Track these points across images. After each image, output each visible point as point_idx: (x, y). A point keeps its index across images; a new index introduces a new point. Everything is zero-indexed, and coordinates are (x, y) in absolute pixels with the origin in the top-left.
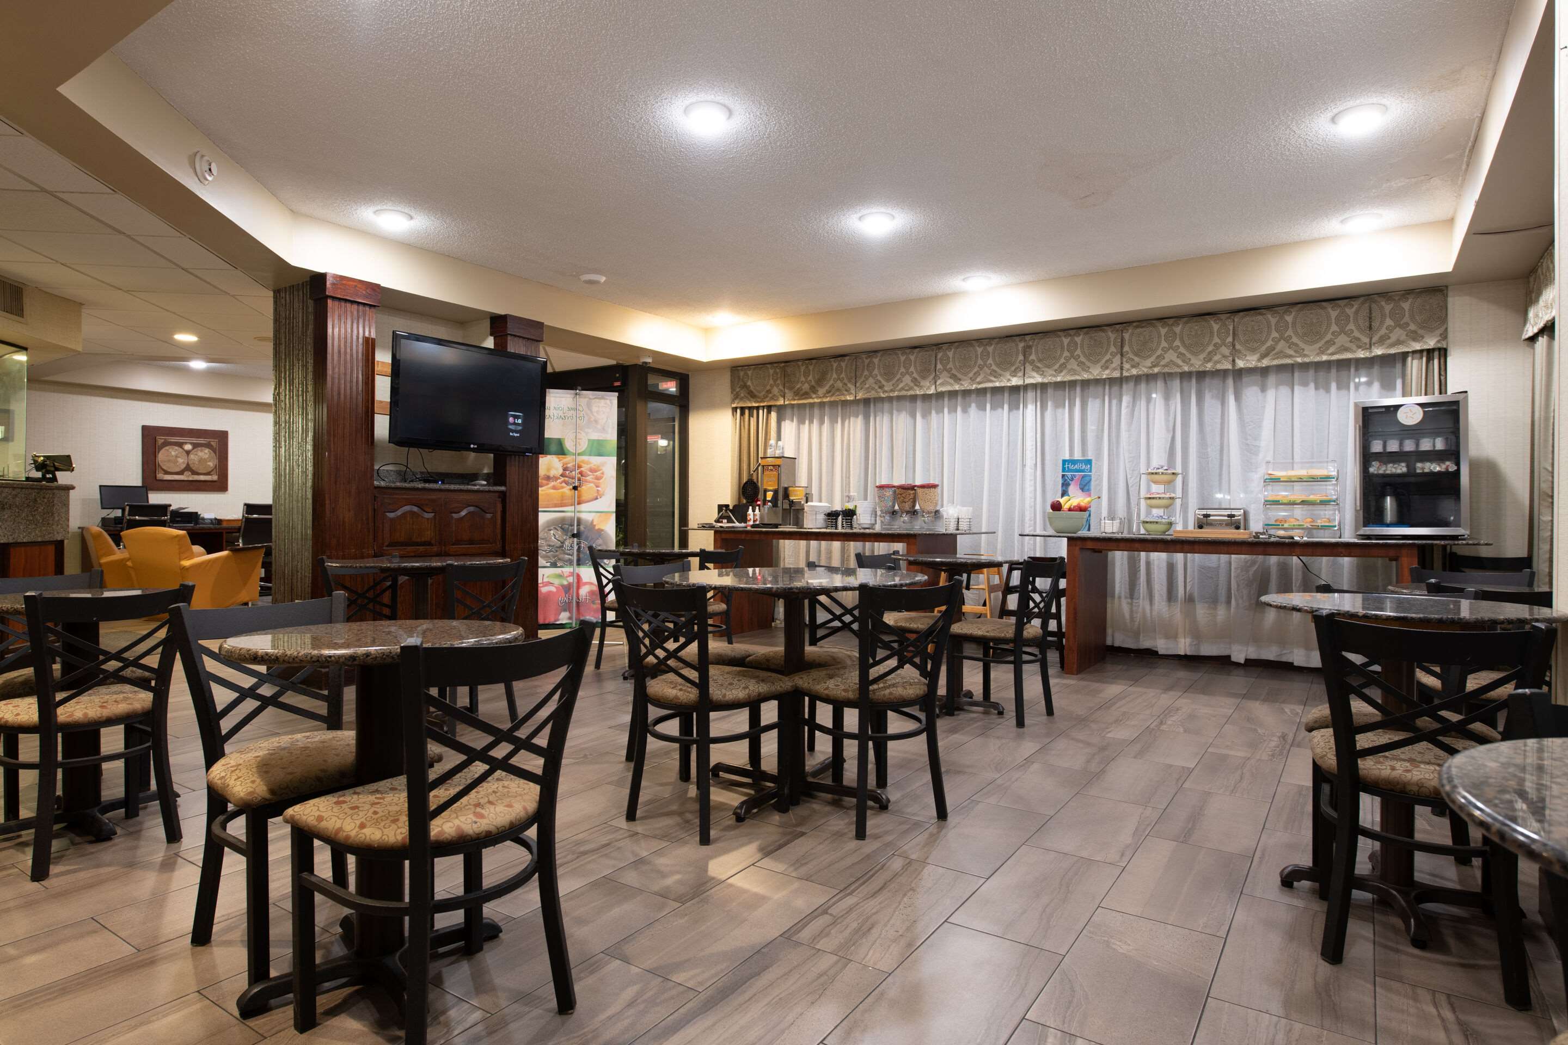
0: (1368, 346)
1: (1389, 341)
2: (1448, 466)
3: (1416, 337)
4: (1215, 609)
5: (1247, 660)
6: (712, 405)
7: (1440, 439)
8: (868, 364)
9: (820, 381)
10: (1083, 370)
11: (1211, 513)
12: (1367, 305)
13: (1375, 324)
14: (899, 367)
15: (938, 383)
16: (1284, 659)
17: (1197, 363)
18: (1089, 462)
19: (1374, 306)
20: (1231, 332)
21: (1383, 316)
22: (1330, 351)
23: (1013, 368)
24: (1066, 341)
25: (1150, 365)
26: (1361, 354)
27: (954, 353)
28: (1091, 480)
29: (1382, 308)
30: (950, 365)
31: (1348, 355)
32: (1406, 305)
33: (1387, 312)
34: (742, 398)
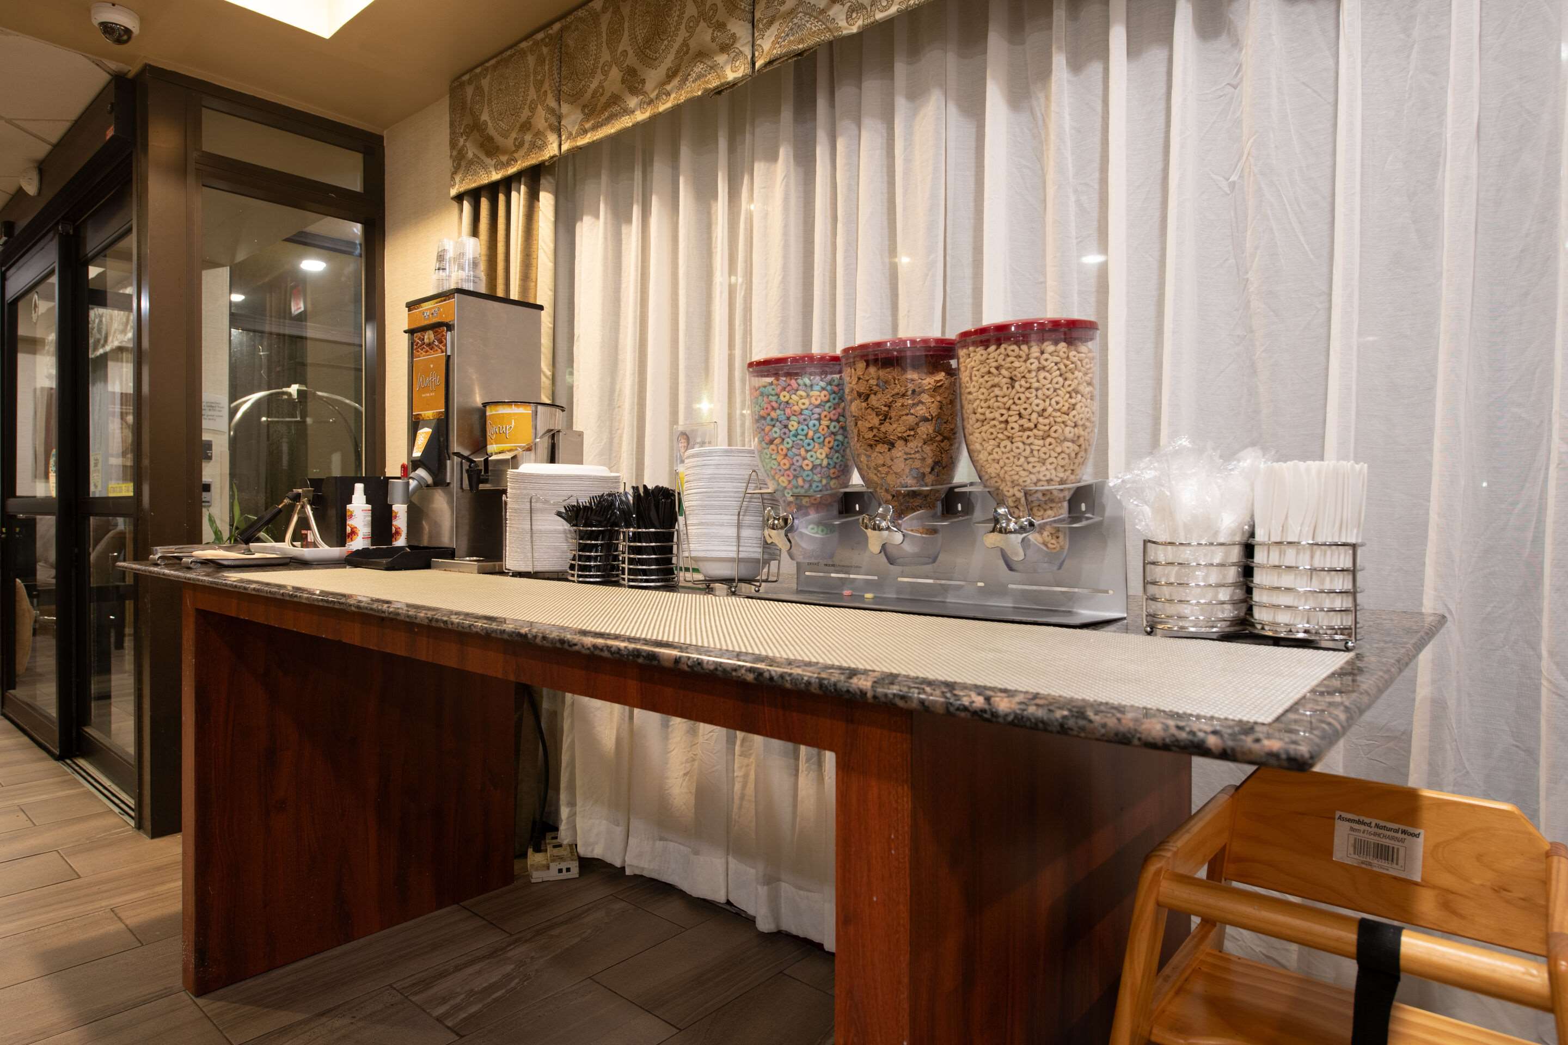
34: (471, 163)
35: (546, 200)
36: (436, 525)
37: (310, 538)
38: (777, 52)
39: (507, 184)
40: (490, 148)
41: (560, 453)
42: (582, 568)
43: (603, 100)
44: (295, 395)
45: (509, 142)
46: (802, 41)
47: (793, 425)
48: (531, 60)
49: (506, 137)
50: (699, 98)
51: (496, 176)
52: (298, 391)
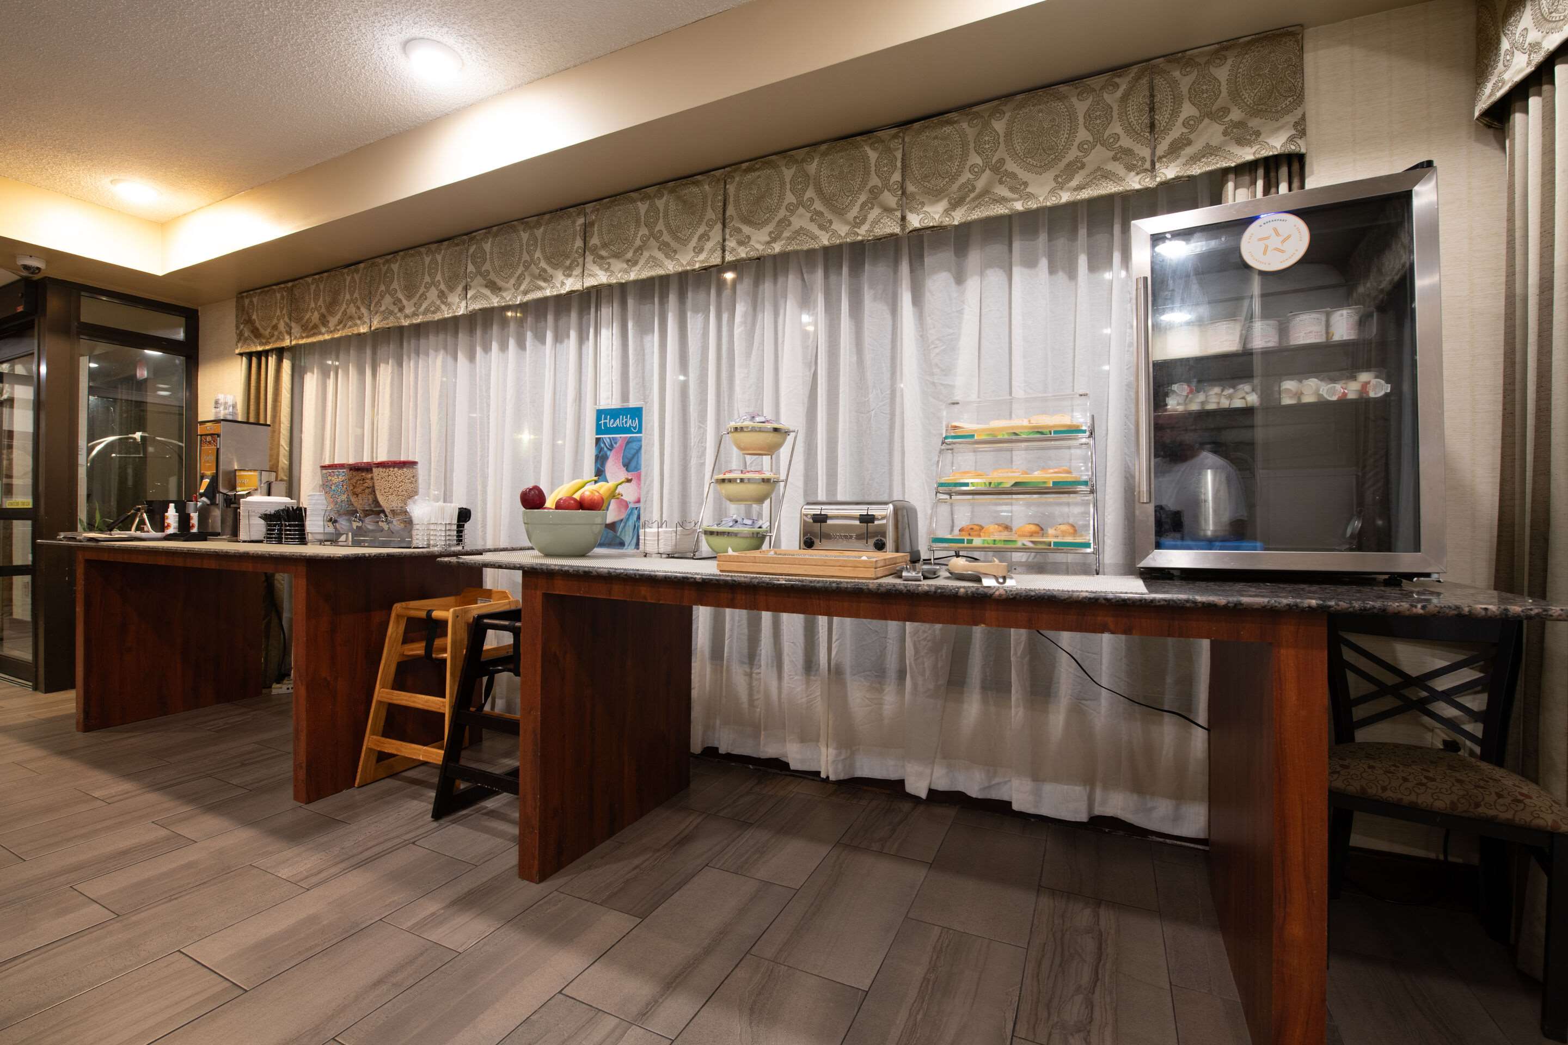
0: (1148, 165)
1: (1189, 151)
2: (1365, 385)
3: (1242, 133)
4: (881, 691)
5: (931, 792)
6: (222, 355)
7: (1345, 312)
8: (386, 273)
9: (333, 304)
10: (667, 256)
11: (829, 513)
12: (1144, 81)
13: (1162, 118)
14: (423, 274)
15: (469, 296)
16: (995, 795)
17: (841, 232)
18: (636, 413)
19: (1158, 81)
20: (899, 164)
21: (1177, 101)
22: (1074, 183)
23: (568, 263)
24: (643, 207)
25: (768, 239)
26: (1135, 182)
27: (492, 245)
28: (640, 448)
29: (1174, 84)
30: (487, 266)
31: (1110, 188)
32: (1222, 73)
33: (1185, 90)
34: (246, 339)
35: (287, 364)
36: (213, 522)
37: (146, 529)
38: (378, 326)
39: (266, 353)
40: (257, 334)
41: (273, 490)
42: (268, 538)
43: (311, 325)
44: (139, 440)
45: (267, 333)
46: (388, 324)
47: (333, 487)
48: (278, 296)
49: (265, 330)
50: (350, 336)
51: (260, 348)
52: (141, 437)
